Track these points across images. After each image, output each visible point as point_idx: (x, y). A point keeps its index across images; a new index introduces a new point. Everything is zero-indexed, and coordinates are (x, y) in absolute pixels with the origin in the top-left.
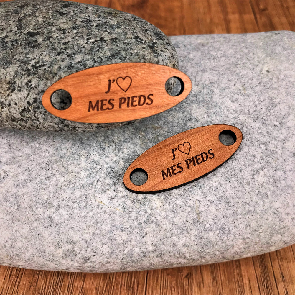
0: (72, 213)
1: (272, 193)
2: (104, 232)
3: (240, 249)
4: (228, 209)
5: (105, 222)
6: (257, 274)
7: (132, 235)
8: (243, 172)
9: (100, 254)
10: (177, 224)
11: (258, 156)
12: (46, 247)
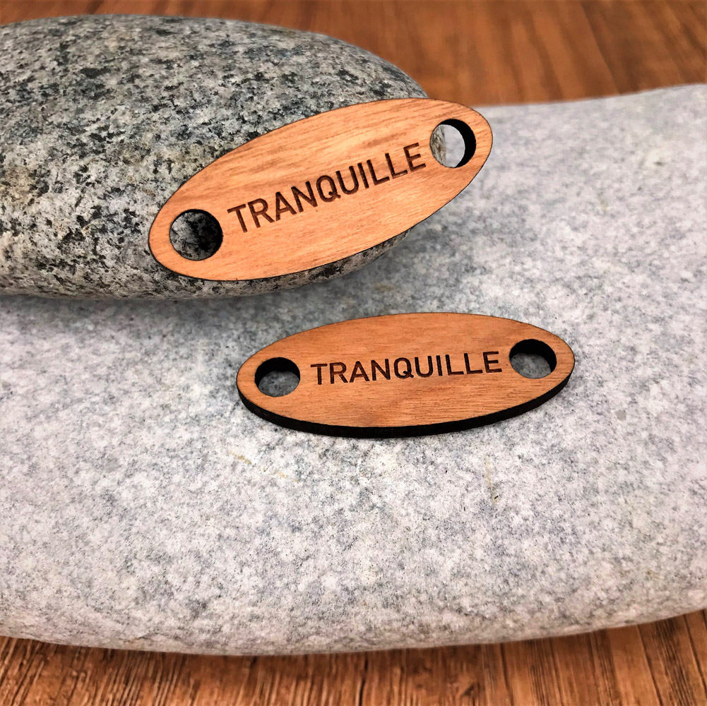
0: (164, 484)
1: (685, 440)
2: (245, 533)
3: (607, 591)
4: (569, 479)
5: (249, 505)
6: (661, 693)
7: (319, 542)
8: (606, 387)
9: (235, 592)
10: (438, 515)
11: (644, 349)
12: (95, 570)
